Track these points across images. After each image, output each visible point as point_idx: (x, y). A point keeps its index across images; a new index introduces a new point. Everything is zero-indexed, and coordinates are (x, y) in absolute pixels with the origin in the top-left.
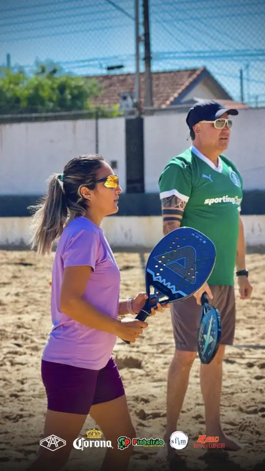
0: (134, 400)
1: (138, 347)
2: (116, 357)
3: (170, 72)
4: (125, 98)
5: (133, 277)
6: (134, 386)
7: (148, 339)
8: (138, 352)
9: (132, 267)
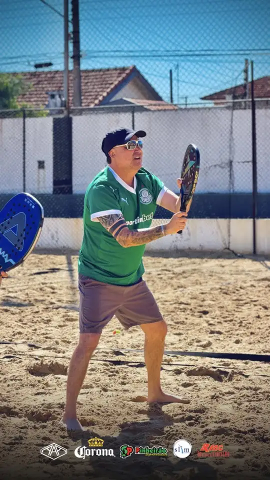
0: (59, 408)
1: (64, 352)
2: (42, 363)
3: (100, 70)
4: (53, 96)
5: (59, 280)
6: (60, 393)
7: (74, 344)
8: (63, 357)
9: (58, 269)
